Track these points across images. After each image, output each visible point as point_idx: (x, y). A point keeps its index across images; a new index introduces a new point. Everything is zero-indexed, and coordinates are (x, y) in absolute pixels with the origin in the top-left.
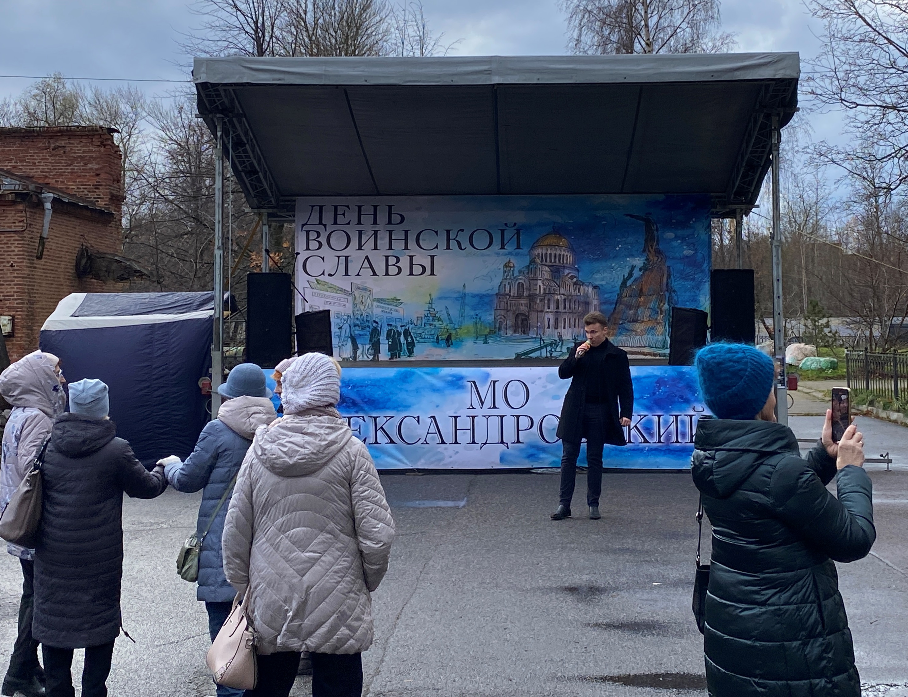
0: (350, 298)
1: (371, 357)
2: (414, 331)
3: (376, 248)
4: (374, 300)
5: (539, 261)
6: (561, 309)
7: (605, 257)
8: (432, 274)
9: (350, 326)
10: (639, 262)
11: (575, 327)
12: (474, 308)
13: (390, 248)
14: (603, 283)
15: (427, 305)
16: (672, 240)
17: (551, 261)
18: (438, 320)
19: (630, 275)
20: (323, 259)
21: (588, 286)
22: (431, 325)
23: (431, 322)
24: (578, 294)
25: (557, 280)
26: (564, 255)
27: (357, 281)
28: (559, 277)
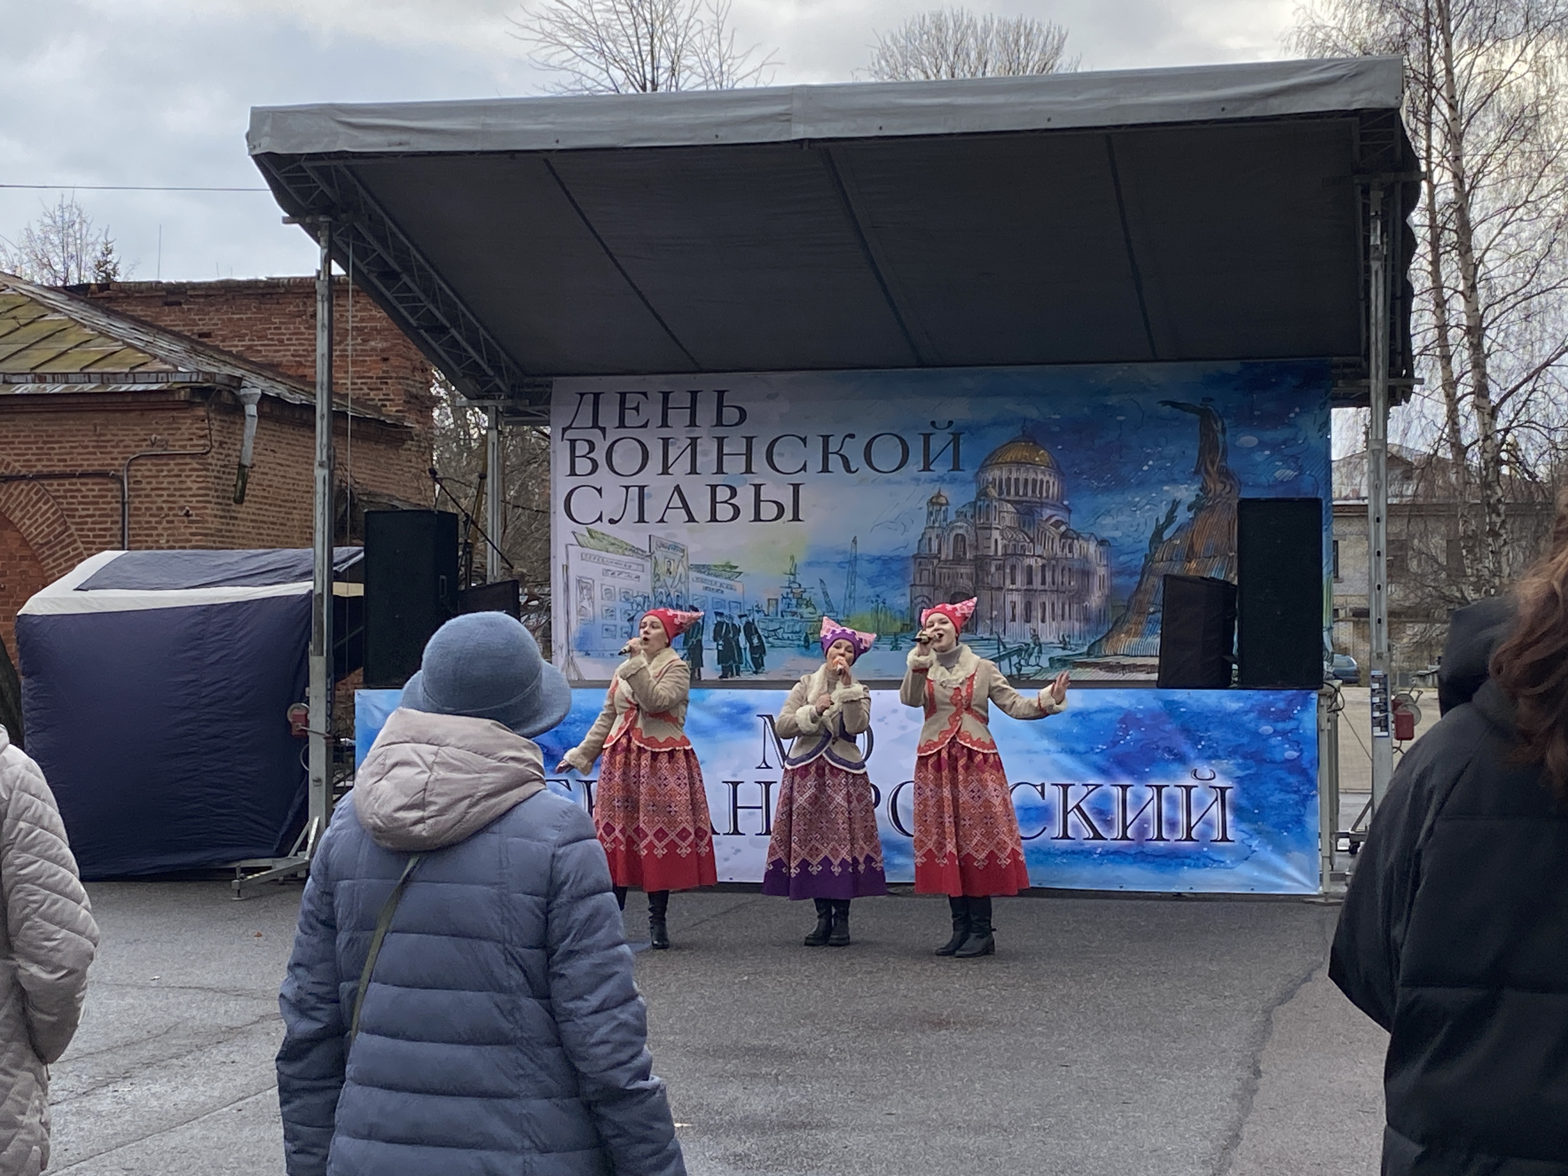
0: (648, 565)
2: (762, 625)
3: (693, 471)
4: (691, 568)
5: (994, 493)
6: (1037, 584)
7: (1121, 484)
8: (796, 518)
10: (1186, 493)
11: (1063, 619)
12: (872, 582)
13: (720, 471)
14: (1117, 534)
15: (787, 577)
16: (1252, 450)
17: (1017, 493)
18: (807, 607)
19: (1170, 518)
20: (600, 491)
21: (1088, 540)
22: (794, 614)
23: (795, 609)
24: (1069, 555)
25: (1029, 529)
26: (1042, 481)
27: (660, 532)
28: (1032, 524)
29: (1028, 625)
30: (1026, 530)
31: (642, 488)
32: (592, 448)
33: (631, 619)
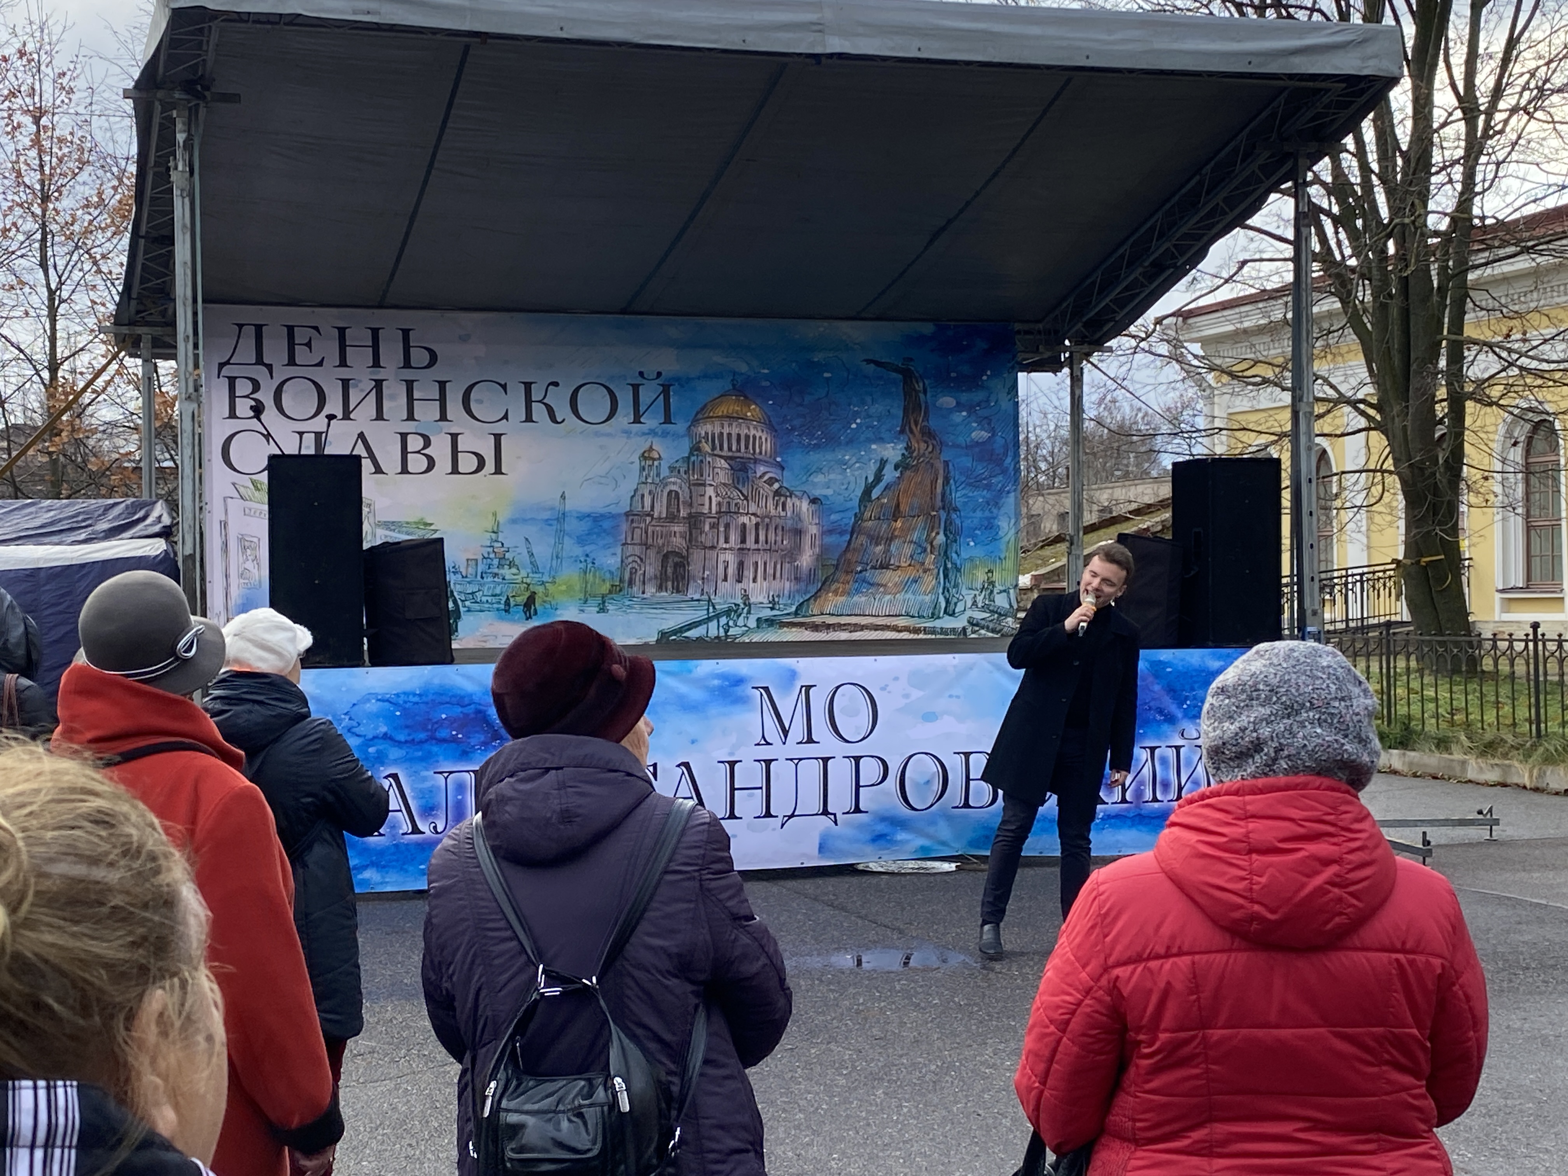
3: (380, 416)
4: (378, 524)
5: (707, 448)
6: (750, 543)
7: (831, 442)
8: (498, 471)
10: (893, 452)
11: (774, 578)
12: (581, 541)
13: (411, 417)
14: (829, 492)
15: (488, 536)
16: (951, 411)
17: (730, 449)
18: (510, 566)
19: (878, 477)
20: (267, 437)
21: (800, 498)
22: (495, 575)
23: (496, 571)
24: (783, 514)
25: (744, 486)
26: (754, 437)
28: (746, 480)
29: (739, 586)
30: (740, 487)
31: (317, 435)
32: (256, 386)
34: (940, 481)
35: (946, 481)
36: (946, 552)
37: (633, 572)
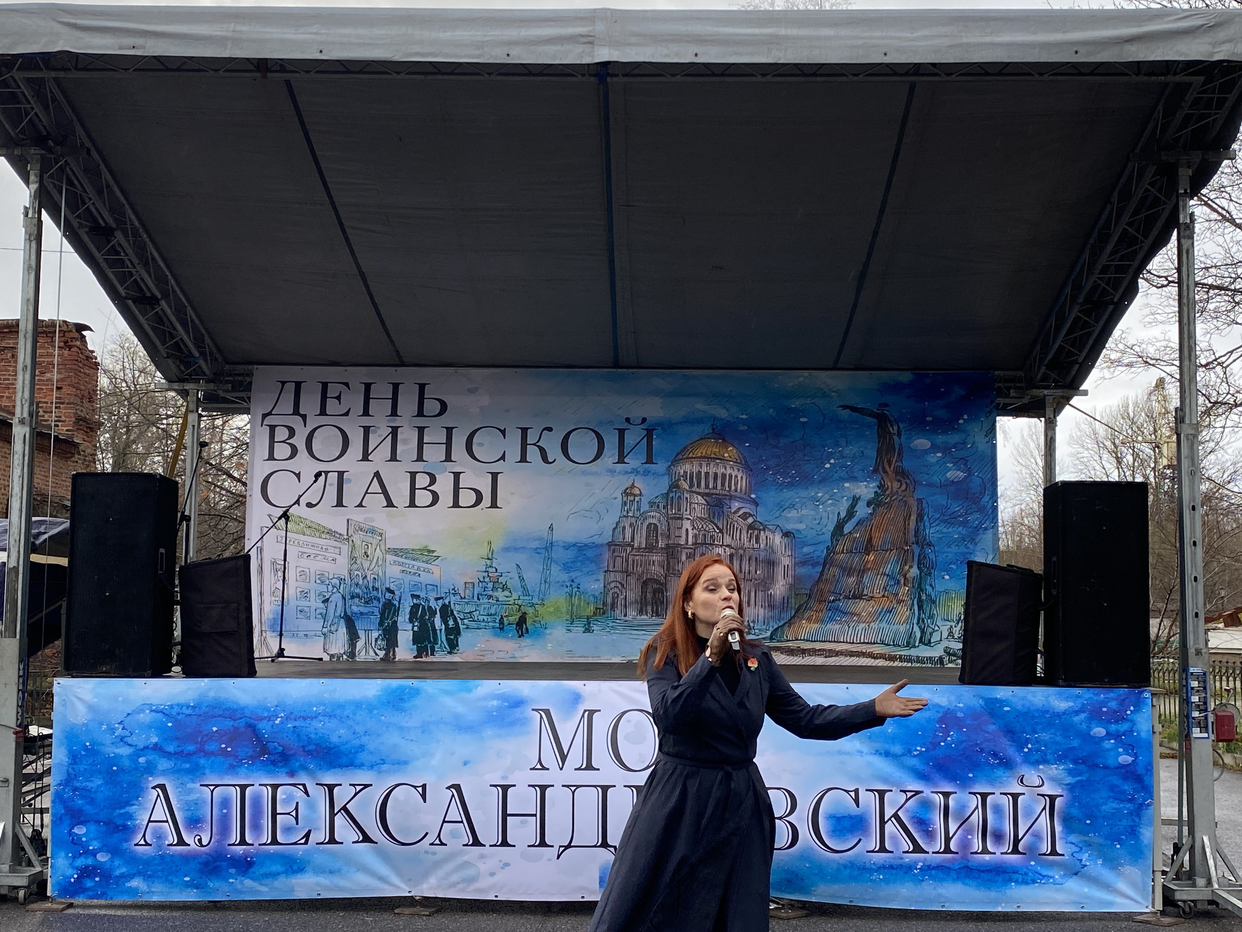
0: (345, 548)
1: (382, 654)
2: (458, 608)
3: (394, 458)
4: (389, 551)
5: (686, 486)
7: (804, 480)
8: (494, 505)
9: (344, 598)
10: (866, 490)
12: (567, 567)
13: (420, 458)
14: (802, 526)
15: (483, 562)
16: (926, 452)
17: (707, 486)
18: (503, 589)
19: (851, 513)
20: (298, 475)
21: (773, 532)
22: (490, 597)
23: (490, 593)
24: (756, 546)
25: (719, 519)
26: (730, 476)
27: (358, 516)
28: (721, 514)
30: (716, 522)
31: (341, 474)
32: (292, 432)
33: (326, 601)
34: (913, 518)
35: (920, 517)
36: (920, 584)
37: (615, 598)
